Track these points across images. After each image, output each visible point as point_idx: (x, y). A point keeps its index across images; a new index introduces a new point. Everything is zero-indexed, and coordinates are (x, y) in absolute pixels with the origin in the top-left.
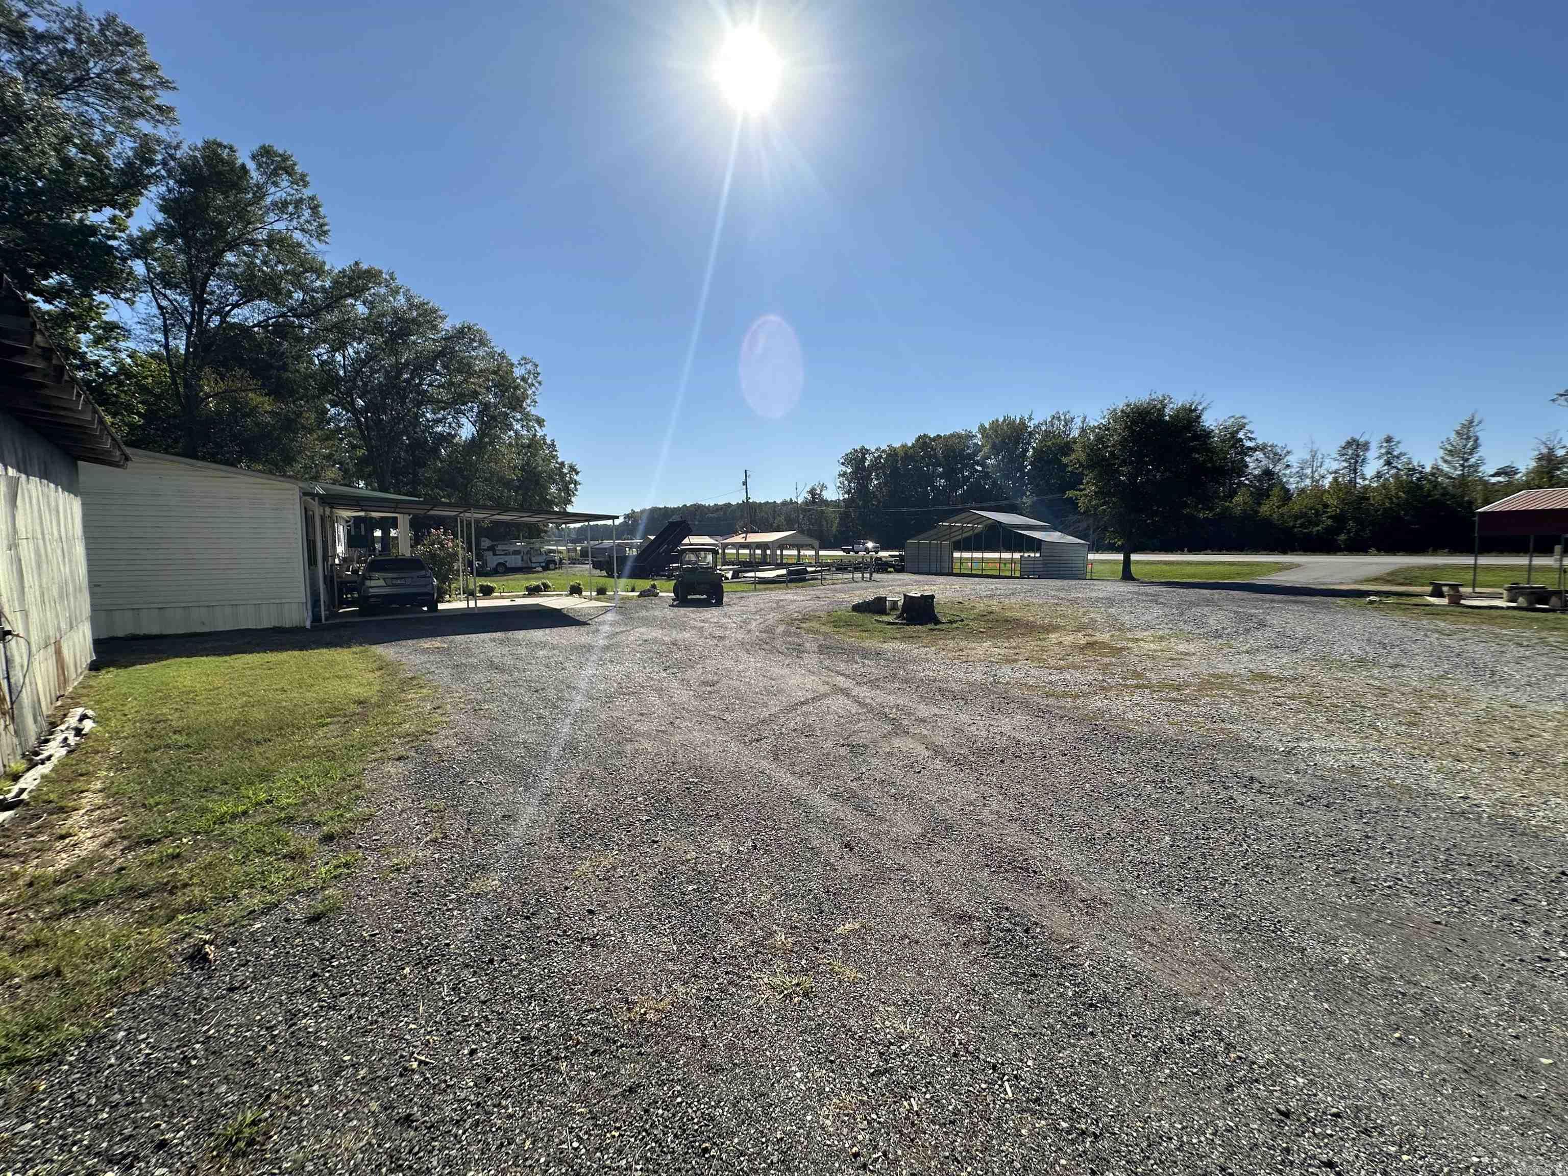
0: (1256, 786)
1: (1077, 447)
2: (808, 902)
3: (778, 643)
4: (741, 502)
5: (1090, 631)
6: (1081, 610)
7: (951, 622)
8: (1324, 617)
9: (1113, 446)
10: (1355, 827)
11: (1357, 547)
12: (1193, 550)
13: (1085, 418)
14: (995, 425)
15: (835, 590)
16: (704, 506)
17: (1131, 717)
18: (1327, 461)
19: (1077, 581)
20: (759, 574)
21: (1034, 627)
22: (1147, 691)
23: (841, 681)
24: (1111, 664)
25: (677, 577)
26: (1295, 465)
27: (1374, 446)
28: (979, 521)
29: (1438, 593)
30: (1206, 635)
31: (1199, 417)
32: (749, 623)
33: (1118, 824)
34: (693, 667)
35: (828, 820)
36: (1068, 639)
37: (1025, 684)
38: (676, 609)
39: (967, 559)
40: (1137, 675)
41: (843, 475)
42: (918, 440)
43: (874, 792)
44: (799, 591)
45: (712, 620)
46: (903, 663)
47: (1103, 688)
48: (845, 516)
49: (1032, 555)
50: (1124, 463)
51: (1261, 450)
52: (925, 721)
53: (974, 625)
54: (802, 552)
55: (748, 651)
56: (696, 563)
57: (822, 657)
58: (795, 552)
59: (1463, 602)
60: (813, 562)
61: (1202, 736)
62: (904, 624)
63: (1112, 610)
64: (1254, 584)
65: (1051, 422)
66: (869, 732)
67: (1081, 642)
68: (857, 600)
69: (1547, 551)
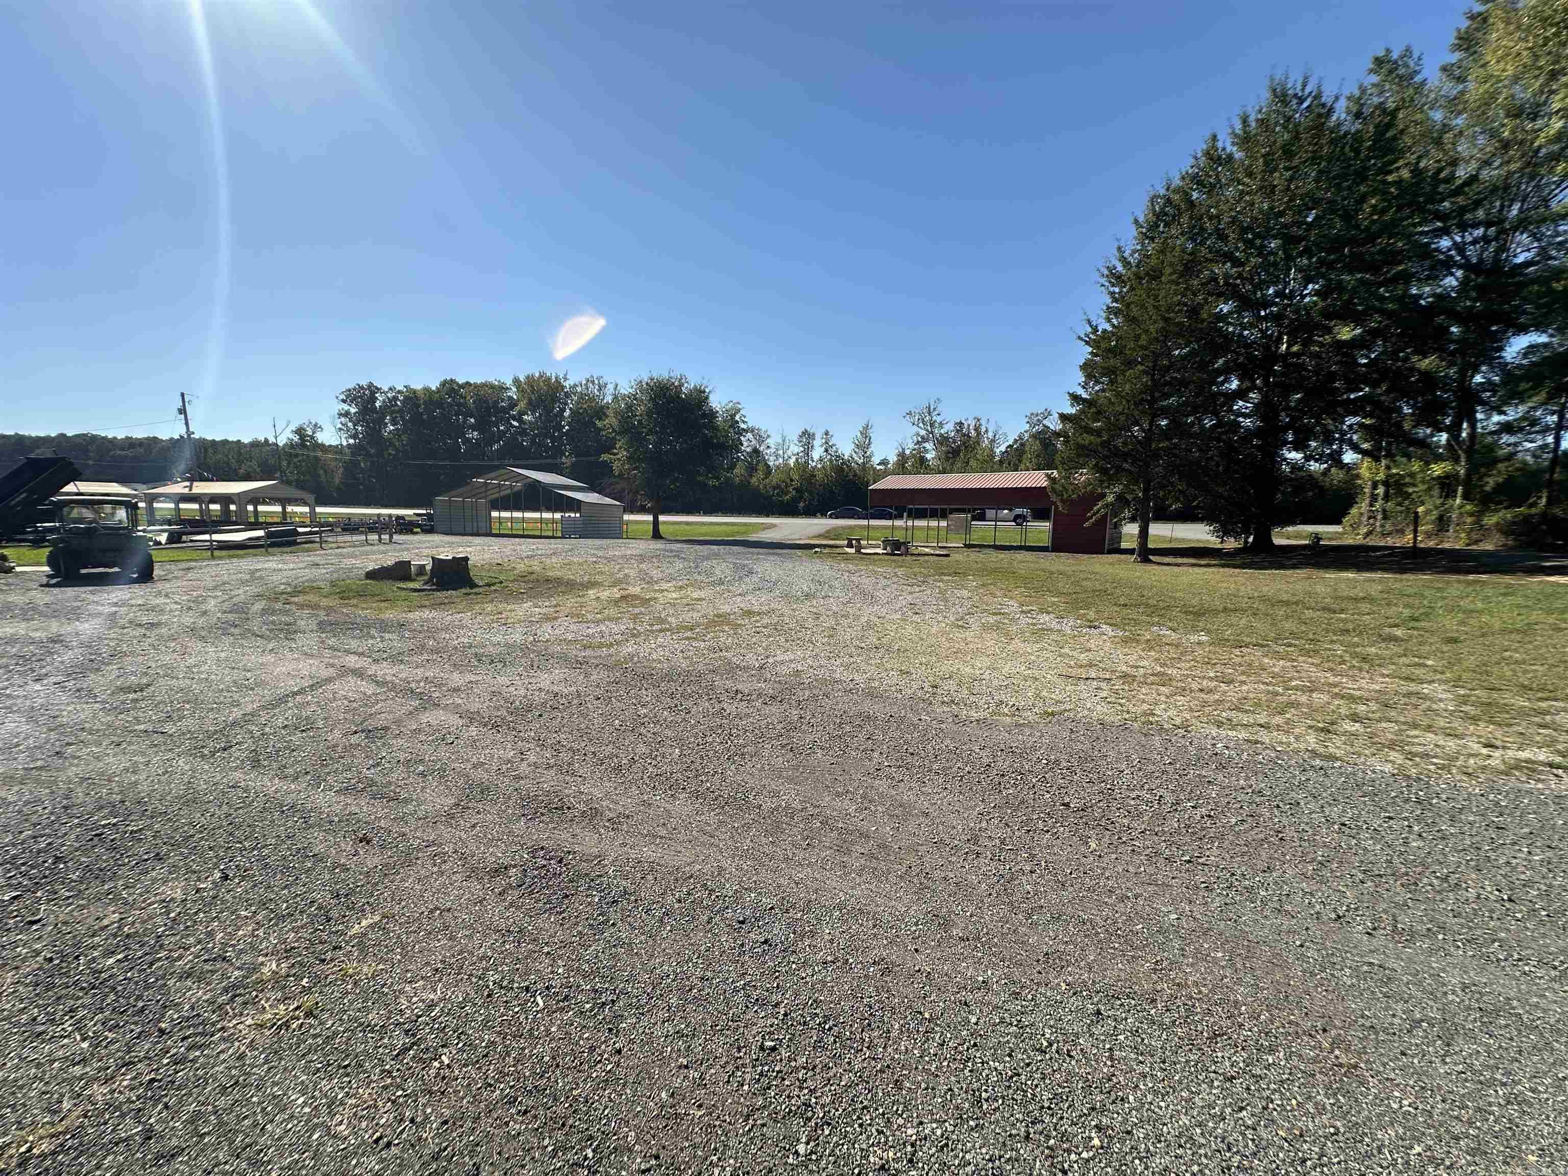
0: (739, 696)
1: (610, 413)
2: (309, 915)
3: (255, 625)
4: (177, 437)
5: (624, 586)
6: (617, 567)
7: (488, 585)
8: (789, 565)
9: (641, 415)
10: (796, 712)
11: (809, 512)
12: (707, 512)
13: (617, 385)
14: (530, 379)
15: (343, 556)
16: (105, 438)
17: (655, 657)
18: (792, 445)
19: (615, 541)
20: (216, 537)
21: (573, 585)
22: (668, 633)
23: (352, 661)
24: (641, 613)
25: (53, 543)
26: (773, 446)
27: (818, 436)
28: (516, 479)
29: (850, 545)
30: (713, 584)
31: (707, 398)
32: (205, 600)
33: (642, 749)
34: (98, 670)
35: (336, 819)
36: (605, 594)
37: (565, 640)
38: (56, 591)
39: (506, 518)
40: (662, 621)
41: (347, 414)
42: (444, 384)
43: (398, 774)
44: (287, 557)
45: (133, 602)
46: (432, 631)
47: (634, 635)
48: (351, 467)
49: (573, 515)
50: (650, 432)
51: (752, 431)
52: (459, 690)
53: (513, 586)
54: (289, 509)
55: (203, 639)
56: (94, 521)
57: (324, 635)
58: (278, 509)
59: (862, 551)
60: (308, 521)
61: (706, 664)
62: (433, 590)
63: (643, 566)
64: (748, 541)
65: (586, 385)
66: (390, 712)
67: (617, 596)
68: (371, 567)
69: (900, 517)
